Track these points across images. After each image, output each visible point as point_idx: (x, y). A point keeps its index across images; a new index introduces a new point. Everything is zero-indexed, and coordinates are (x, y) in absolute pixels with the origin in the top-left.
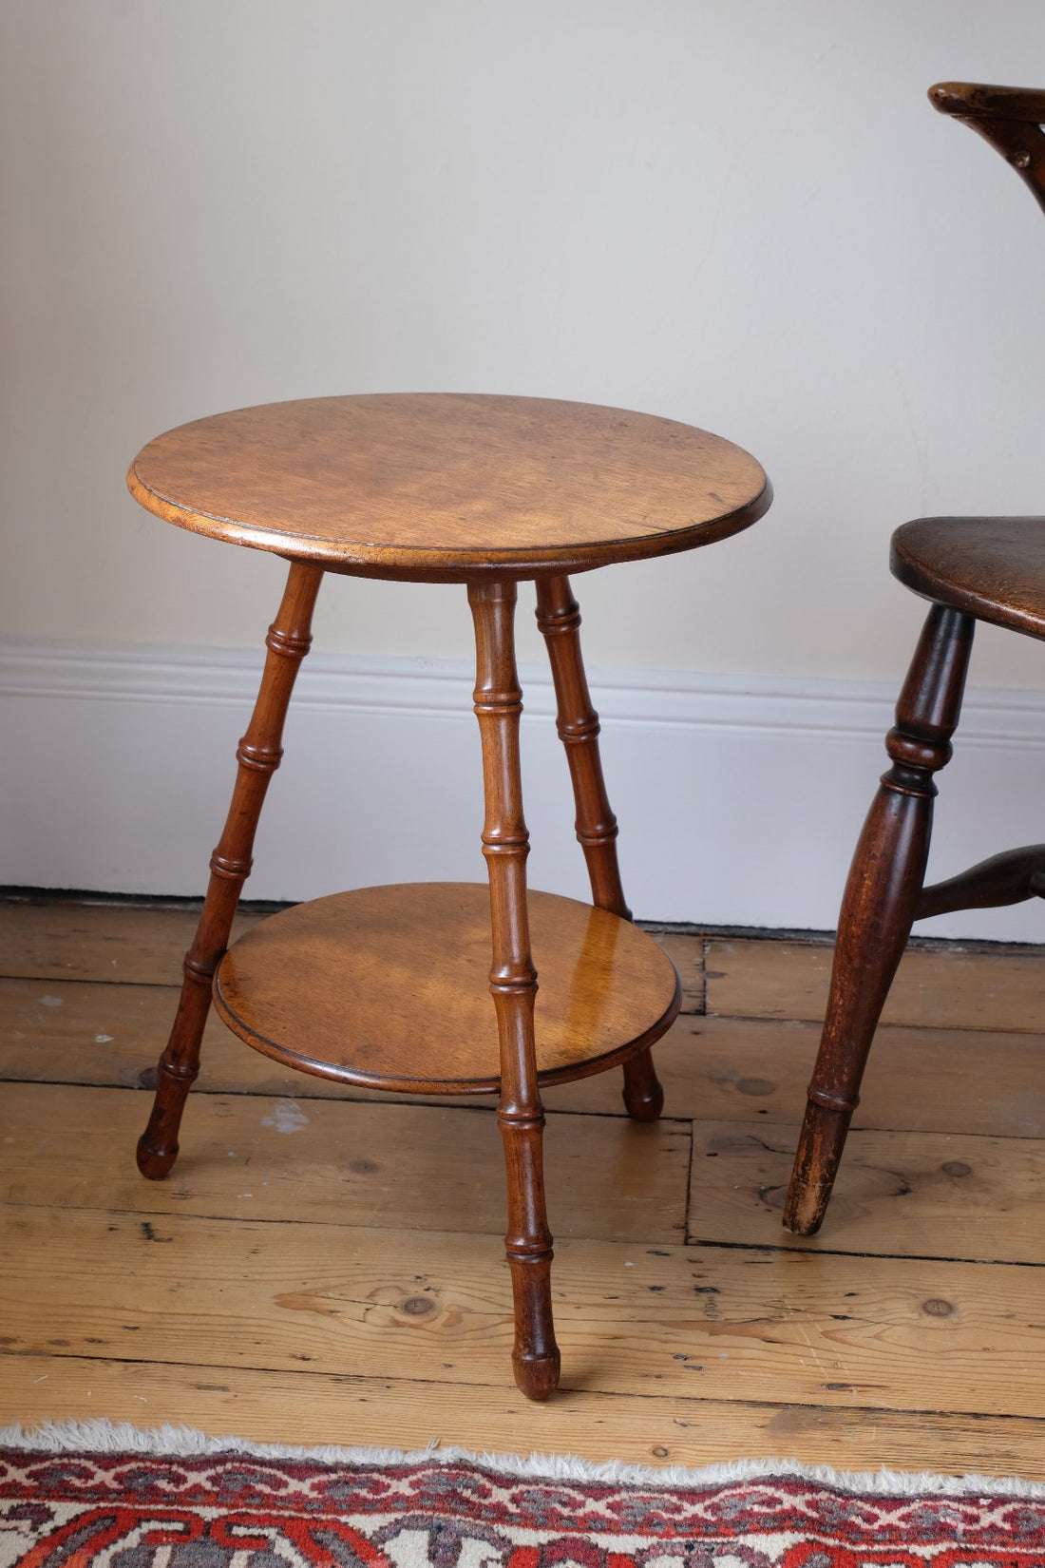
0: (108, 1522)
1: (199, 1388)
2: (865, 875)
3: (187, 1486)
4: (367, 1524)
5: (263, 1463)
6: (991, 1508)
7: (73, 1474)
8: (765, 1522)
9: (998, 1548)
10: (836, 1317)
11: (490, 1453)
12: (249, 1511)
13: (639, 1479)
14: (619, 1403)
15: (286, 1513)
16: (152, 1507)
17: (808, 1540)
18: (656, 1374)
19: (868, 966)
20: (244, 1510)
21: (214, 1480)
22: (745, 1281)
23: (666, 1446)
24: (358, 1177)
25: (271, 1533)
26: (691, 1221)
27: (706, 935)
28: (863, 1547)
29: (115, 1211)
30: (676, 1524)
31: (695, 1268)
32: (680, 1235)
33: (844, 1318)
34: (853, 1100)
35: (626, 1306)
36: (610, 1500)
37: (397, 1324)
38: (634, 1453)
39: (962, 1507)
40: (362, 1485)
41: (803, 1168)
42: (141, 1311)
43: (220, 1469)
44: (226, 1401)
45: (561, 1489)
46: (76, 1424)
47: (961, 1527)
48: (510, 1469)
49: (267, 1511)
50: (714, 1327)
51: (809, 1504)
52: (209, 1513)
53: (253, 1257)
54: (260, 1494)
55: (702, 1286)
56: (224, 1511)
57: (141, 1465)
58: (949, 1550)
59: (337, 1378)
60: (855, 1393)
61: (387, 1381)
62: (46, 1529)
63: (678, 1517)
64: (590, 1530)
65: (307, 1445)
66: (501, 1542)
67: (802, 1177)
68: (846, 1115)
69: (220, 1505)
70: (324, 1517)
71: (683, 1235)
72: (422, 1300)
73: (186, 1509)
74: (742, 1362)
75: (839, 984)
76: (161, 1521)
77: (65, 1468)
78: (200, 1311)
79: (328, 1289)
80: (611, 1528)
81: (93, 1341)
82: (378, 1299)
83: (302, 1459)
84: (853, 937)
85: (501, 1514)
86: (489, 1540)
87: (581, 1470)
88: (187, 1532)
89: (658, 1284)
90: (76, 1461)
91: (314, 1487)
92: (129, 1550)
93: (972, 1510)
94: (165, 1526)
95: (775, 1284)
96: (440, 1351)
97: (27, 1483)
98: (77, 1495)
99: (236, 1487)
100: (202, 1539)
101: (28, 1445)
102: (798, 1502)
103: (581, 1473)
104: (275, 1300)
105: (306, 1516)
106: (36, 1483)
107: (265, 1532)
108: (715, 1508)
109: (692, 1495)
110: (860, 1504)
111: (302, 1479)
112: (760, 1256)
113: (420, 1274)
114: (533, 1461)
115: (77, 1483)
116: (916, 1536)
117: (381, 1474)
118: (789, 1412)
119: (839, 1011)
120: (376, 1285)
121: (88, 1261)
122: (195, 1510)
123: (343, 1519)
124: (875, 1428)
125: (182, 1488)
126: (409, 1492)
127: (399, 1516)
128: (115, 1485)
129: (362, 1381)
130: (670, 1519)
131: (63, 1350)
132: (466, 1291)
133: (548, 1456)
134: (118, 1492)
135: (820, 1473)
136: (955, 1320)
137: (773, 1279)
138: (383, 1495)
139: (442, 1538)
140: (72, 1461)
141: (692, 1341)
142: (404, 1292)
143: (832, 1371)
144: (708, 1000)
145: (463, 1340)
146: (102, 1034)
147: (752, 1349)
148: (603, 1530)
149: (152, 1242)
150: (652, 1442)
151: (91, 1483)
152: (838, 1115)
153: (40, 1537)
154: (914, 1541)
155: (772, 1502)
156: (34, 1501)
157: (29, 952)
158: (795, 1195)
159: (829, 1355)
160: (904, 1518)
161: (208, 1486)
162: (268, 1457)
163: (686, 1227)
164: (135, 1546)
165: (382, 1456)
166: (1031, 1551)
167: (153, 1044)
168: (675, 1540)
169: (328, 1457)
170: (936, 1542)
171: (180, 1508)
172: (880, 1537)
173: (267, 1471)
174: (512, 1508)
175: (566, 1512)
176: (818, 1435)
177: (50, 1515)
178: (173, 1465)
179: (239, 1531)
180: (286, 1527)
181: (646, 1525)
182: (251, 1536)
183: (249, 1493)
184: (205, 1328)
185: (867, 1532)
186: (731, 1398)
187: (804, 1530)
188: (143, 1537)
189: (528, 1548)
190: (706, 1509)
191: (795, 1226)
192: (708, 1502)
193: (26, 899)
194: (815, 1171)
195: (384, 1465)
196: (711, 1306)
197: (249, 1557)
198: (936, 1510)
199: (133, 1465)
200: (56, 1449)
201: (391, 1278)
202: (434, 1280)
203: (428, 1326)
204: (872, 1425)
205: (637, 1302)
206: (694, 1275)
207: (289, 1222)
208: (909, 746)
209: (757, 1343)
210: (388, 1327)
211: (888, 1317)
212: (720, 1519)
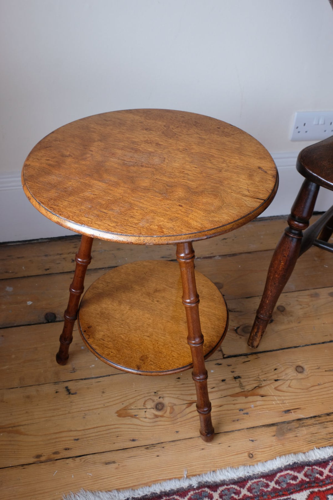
1: (106, 464)
8: (296, 488)
10: (276, 380)
14: (231, 436)
17: (311, 492)
18: (237, 419)
22: (246, 371)
26: (222, 347)
28: (324, 489)
29: (55, 383)
30: (270, 493)
31: (230, 368)
33: (278, 380)
35: (218, 390)
36: (247, 486)
37: (156, 416)
38: (243, 458)
42: (77, 431)
44: (117, 468)
46: (73, 496)
48: (213, 480)
50: (245, 394)
51: (305, 475)
53: (104, 395)
55: (235, 376)
59: (147, 447)
60: (293, 413)
61: (162, 445)
63: (269, 489)
65: (148, 485)
71: (221, 354)
72: (160, 403)
74: (258, 407)
78: (95, 426)
79: (131, 404)
81: (66, 449)
82: (147, 406)
83: (149, 494)
84: (276, 278)
87: (233, 474)
89: (223, 378)
95: (254, 370)
96: (172, 426)
102: (302, 476)
104: (116, 415)
108: (278, 483)
109: (268, 477)
112: (246, 359)
113: (155, 391)
117: (177, 495)
118: (279, 427)
119: (270, 296)
120: (144, 400)
121: (54, 410)
124: (304, 428)
129: (154, 446)
130: (267, 491)
131: (58, 457)
132: (171, 395)
135: (301, 458)
136: (306, 374)
137: (253, 368)
141: (241, 402)
142: (153, 401)
143: (283, 405)
145: (178, 419)
146: (28, 301)
147: (259, 401)
149: (71, 395)
150: (247, 452)
155: (295, 478)
159: (279, 398)
160: (330, 471)
163: (221, 350)
169: (157, 490)
172: (327, 482)
175: (237, 497)
176: (290, 435)
184: (99, 433)
185: (322, 481)
186: (261, 425)
187: (308, 488)
190: (275, 484)
192: (275, 480)
195: (176, 489)
196: (241, 385)
201: (147, 395)
202: (160, 393)
203: (166, 415)
204: (302, 427)
205: (220, 388)
206: (231, 372)
207: (109, 375)
208: (296, 223)
209: (259, 398)
210: (154, 418)
211: (289, 376)
212: (282, 488)
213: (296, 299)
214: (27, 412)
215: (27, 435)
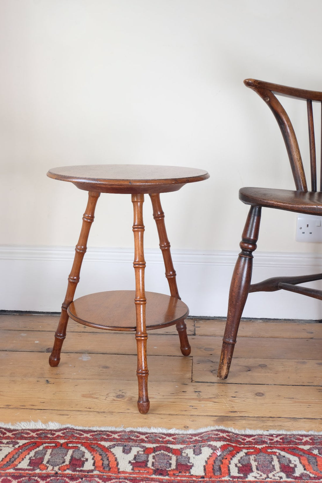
0: (34, 444)
1: (61, 415)
2: (236, 279)
3: (56, 435)
4: (106, 444)
5: (77, 430)
6: (276, 437)
7: (25, 434)
8: (215, 439)
9: (279, 446)
10: (233, 397)
11: (140, 428)
12: (73, 440)
13: (181, 432)
14: (175, 417)
15: (83, 441)
16: (46, 441)
17: (227, 444)
18: (185, 410)
19: (237, 304)
20: (71, 440)
21: (63, 433)
22: (208, 390)
23: (188, 426)
24: (104, 369)
25: (79, 445)
26: (193, 377)
27: (195, 319)
28: (242, 446)
29: (39, 378)
30: (191, 442)
31: (194, 387)
32: (191, 380)
33: (235, 397)
34: (235, 341)
35: (176, 396)
36: (173, 437)
37: (114, 400)
38: (179, 427)
39: (269, 437)
40: (104, 435)
41: (222, 361)
42: (45, 399)
43: (65, 431)
44: (68, 418)
45: (159, 435)
47: (269, 441)
48: (146, 431)
49: (78, 440)
50: (200, 400)
51: (227, 435)
52: (62, 441)
53: (76, 387)
54: (76, 436)
55: (196, 391)
56: (66, 441)
57: (43, 431)
58: (266, 446)
59: (99, 412)
60: (238, 413)
61: (112, 413)
62: (17, 446)
63: (191, 440)
64: (167, 444)
65: (89, 427)
66: (143, 447)
67: (222, 363)
68: (233, 345)
69: (65, 439)
70: (93, 442)
72: (121, 395)
73: (55, 441)
74: (208, 407)
75: (230, 309)
76: (49, 444)
77: (22, 433)
78: (61, 398)
79: (96, 393)
80: (173, 443)
81: (32, 405)
82: (109, 395)
83: (87, 429)
85: (143, 441)
86: (139, 447)
88: (56, 446)
89: (185, 391)
90: (25, 431)
91: (91, 435)
92: (40, 450)
93: (271, 438)
94: (50, 445)
96: (126, 406)
97: (11, 436)
98: (26, 438)
99: (69, 435)
100: (60, 447)
101: (12, 428)
102: (225, 435)
103: (165, 431)
104: (81, 396)
105: (88, 442)
106: (14, 436)
107: (78, 445)
108: (201, 437)
109: (195, 435)
110: (241, 436)
111: (87, 434)
112: (212, 384)
113: (121, 390)
114: (152, 428)
115: (26, 436)
116: (257, 443)
117: (109, 432)
118: (220, 418)
120: (109, 392)
121: (31, 388)
122: (58, 441)
123: (99, 442)
125: (54, 436)
126: (118, 437)
127: (115, 443)
128: (36, 436)
129: (105, 413)
130: (189, 441)
131: (24, 407)
132: (133, 393)
133: (156, 428)
134: (37, 437)
135: (229, 430)
136: (264, 397)
137: (215, 389)
138: (110, 437)
139: (126, 448)
140: (24, 431)
141: (194, 403)
142: (116, 393)
143: (232, 408)
144: (196, 332)
145: (132, 403)
146: (37, 341)
147: (210, 404)
148: (171, 444)
149: (49, 385)
150: (184, 425)
151: (29, 436)
152: (231, 345)
153: (15, 448)
154: (256, 444)
155: (217, 435)
156: (13, 440)
157: (18, 325)
158: (221, 368)
159: (230, 405)
160: (254, 439)
161: (62, 435)
162: (78, 429)
163: (192, 379)
164: (42, 449)
165: (109, 429)
166: (288, 446)
167: (51, 343)
168: (190, 445)
169: (95, 429)
170: (262, 445)
171: (54, 441)
172: (247, 443)
173: (78, 432)
174: (146, 439)
175: (161, 440)
176: (229, 422)
177: (18, 443)
178: (52, 432)
179: (70, 445)
180: (83, 444)
181: (183, 442)
182: (74, 446)
183: (73, 436)
184: (63, 402)
185: (243, 443)
186: (205, 415)
187: (226, 441)
188: (43, 447)
189: (150, 448)
190: (199, 438)
191: (221, 377)
192: (199, 436)
193: (18, 314)
194: (226, 361)
196: (199, 395)
197: (73, 451)
198: (262, 438)
199: (41, 431)
200: (19, 428)
201: (113, 390)
202: (124, 391)
203: (123, 401)
204: (243, 420)
205: (179, 394)
206: (194, 389)
207: (86, 379)
208: (246, 245)
209: (211, 403)
210: (112, 401)
211: (246, 397)
212: (203, 439)
213: (281, 363)
214: (9, 387)
215: (4, 396)
